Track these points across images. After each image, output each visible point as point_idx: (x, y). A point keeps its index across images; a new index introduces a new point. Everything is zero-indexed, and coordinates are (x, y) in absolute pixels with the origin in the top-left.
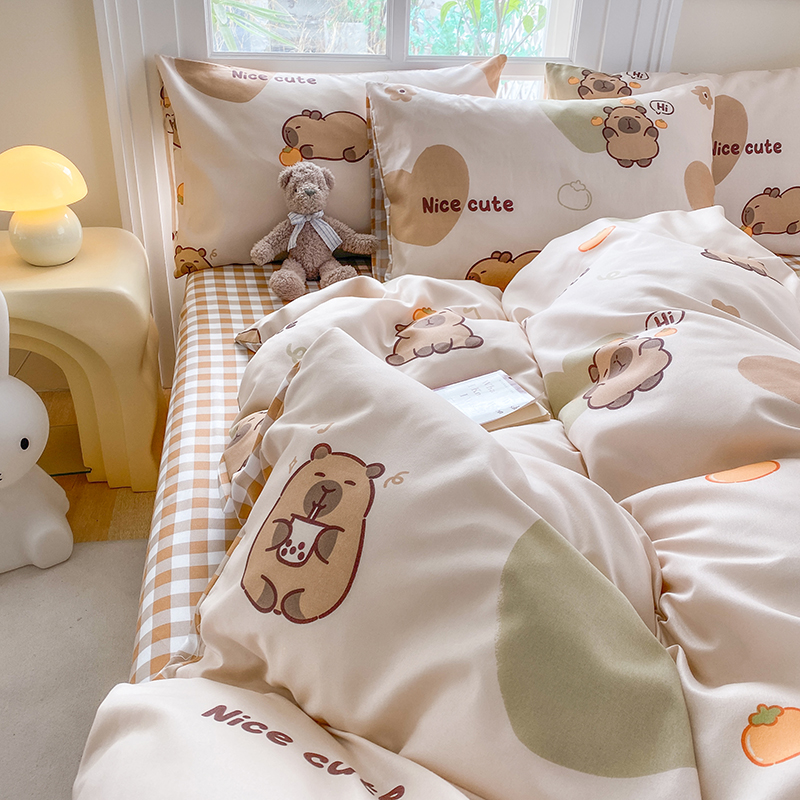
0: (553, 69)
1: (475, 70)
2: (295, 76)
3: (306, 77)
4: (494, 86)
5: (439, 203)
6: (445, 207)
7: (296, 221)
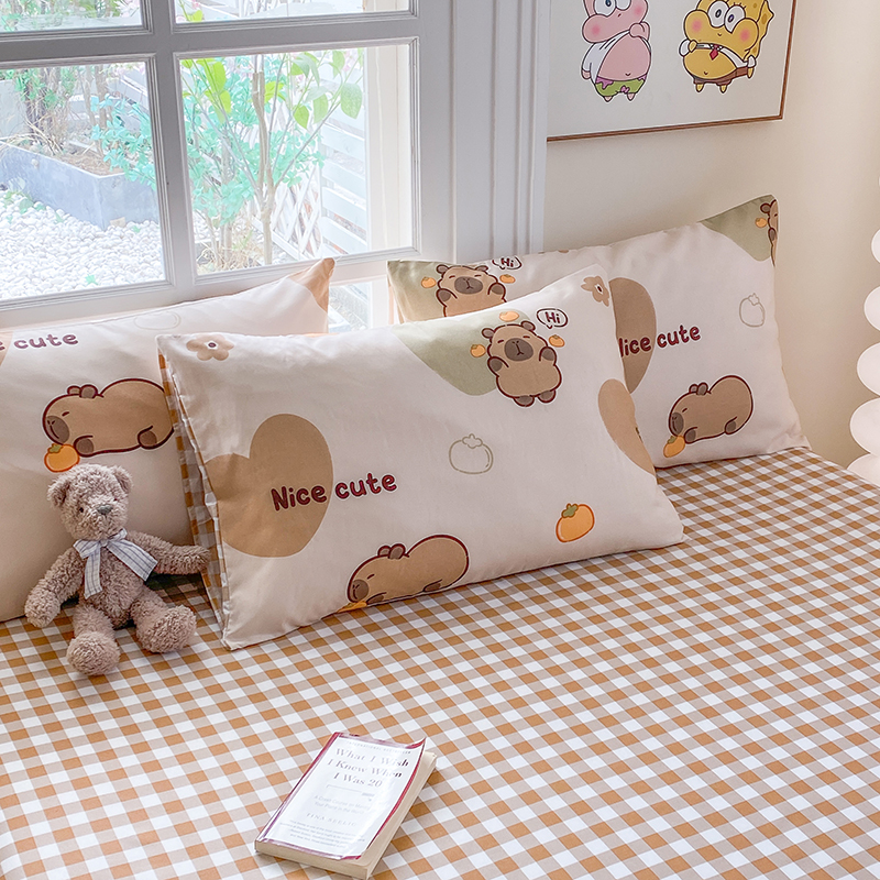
2: (43, 333)
3: (59, 331)
5: (295, 493)
6: (303, 497)
7: (87, 553)
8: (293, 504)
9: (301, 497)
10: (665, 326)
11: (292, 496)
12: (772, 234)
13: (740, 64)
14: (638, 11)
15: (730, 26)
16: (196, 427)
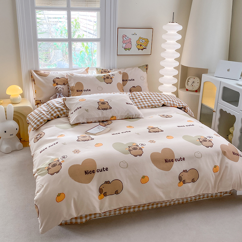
0: (97, 69)
1: (84, 70)
2: (54, 72)
3: (56, 72)
4: (87, 72)
9: (80, 91)
10: (130, 78)
12: (147, 69)
13: (144, 47)
14: (130, 40)
15: (143, 42)
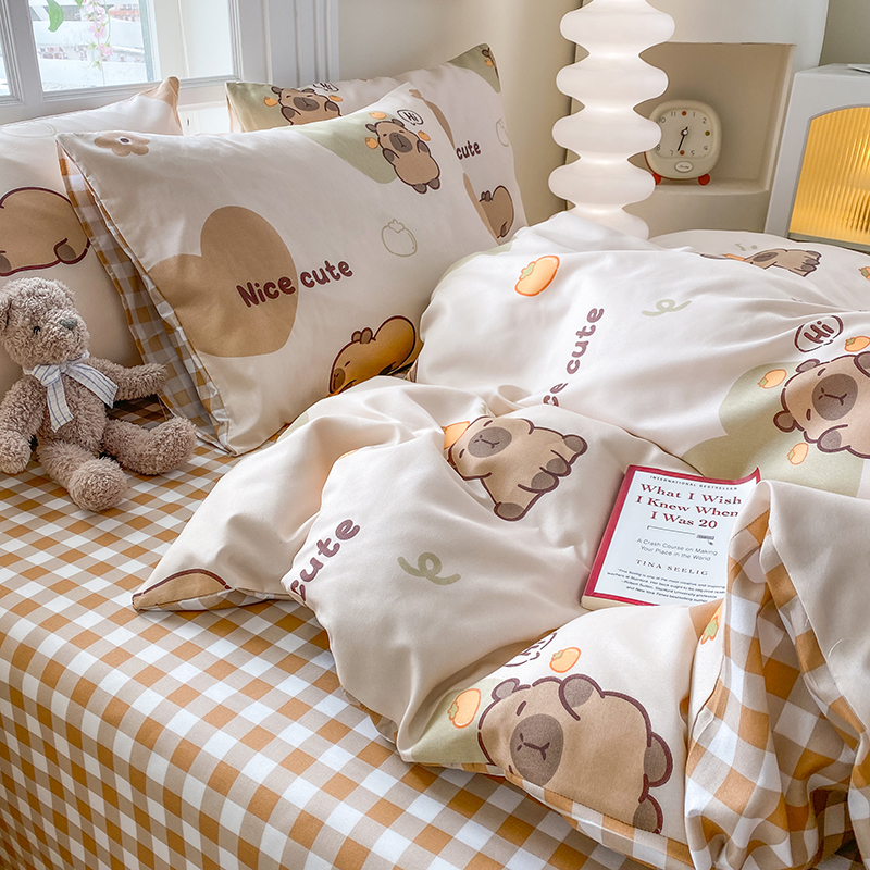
5: (261, 288)
6: (272, 291)
7: (50, 379)
8: (264, 300)
9: (269, 291)
11: (259, 291)
16: (127, 233)
